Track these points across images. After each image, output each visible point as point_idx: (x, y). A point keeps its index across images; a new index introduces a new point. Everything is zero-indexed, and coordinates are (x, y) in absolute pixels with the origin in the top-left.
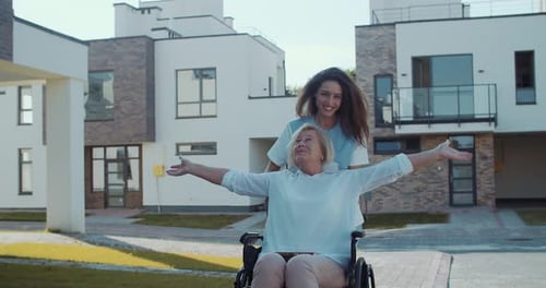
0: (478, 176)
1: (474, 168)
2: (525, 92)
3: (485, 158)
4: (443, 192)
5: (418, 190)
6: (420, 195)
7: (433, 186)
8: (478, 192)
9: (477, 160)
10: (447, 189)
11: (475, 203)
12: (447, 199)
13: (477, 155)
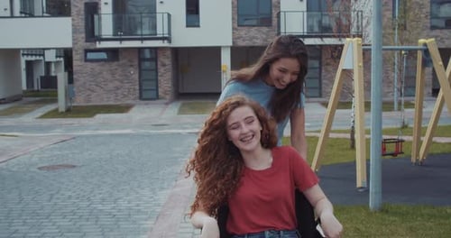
0: (159, 78)
1: (157, 72)
2: (193, 17)
3: (164, 65)
4: (134, 89)
5: (118, 88)
6: (119, 91)
7: (127, 86)
8: (160, 90)
9: (159, 67)
10: (137, 87)
11: (157, 97)
12: (138, 95)
13: (159, 63)
